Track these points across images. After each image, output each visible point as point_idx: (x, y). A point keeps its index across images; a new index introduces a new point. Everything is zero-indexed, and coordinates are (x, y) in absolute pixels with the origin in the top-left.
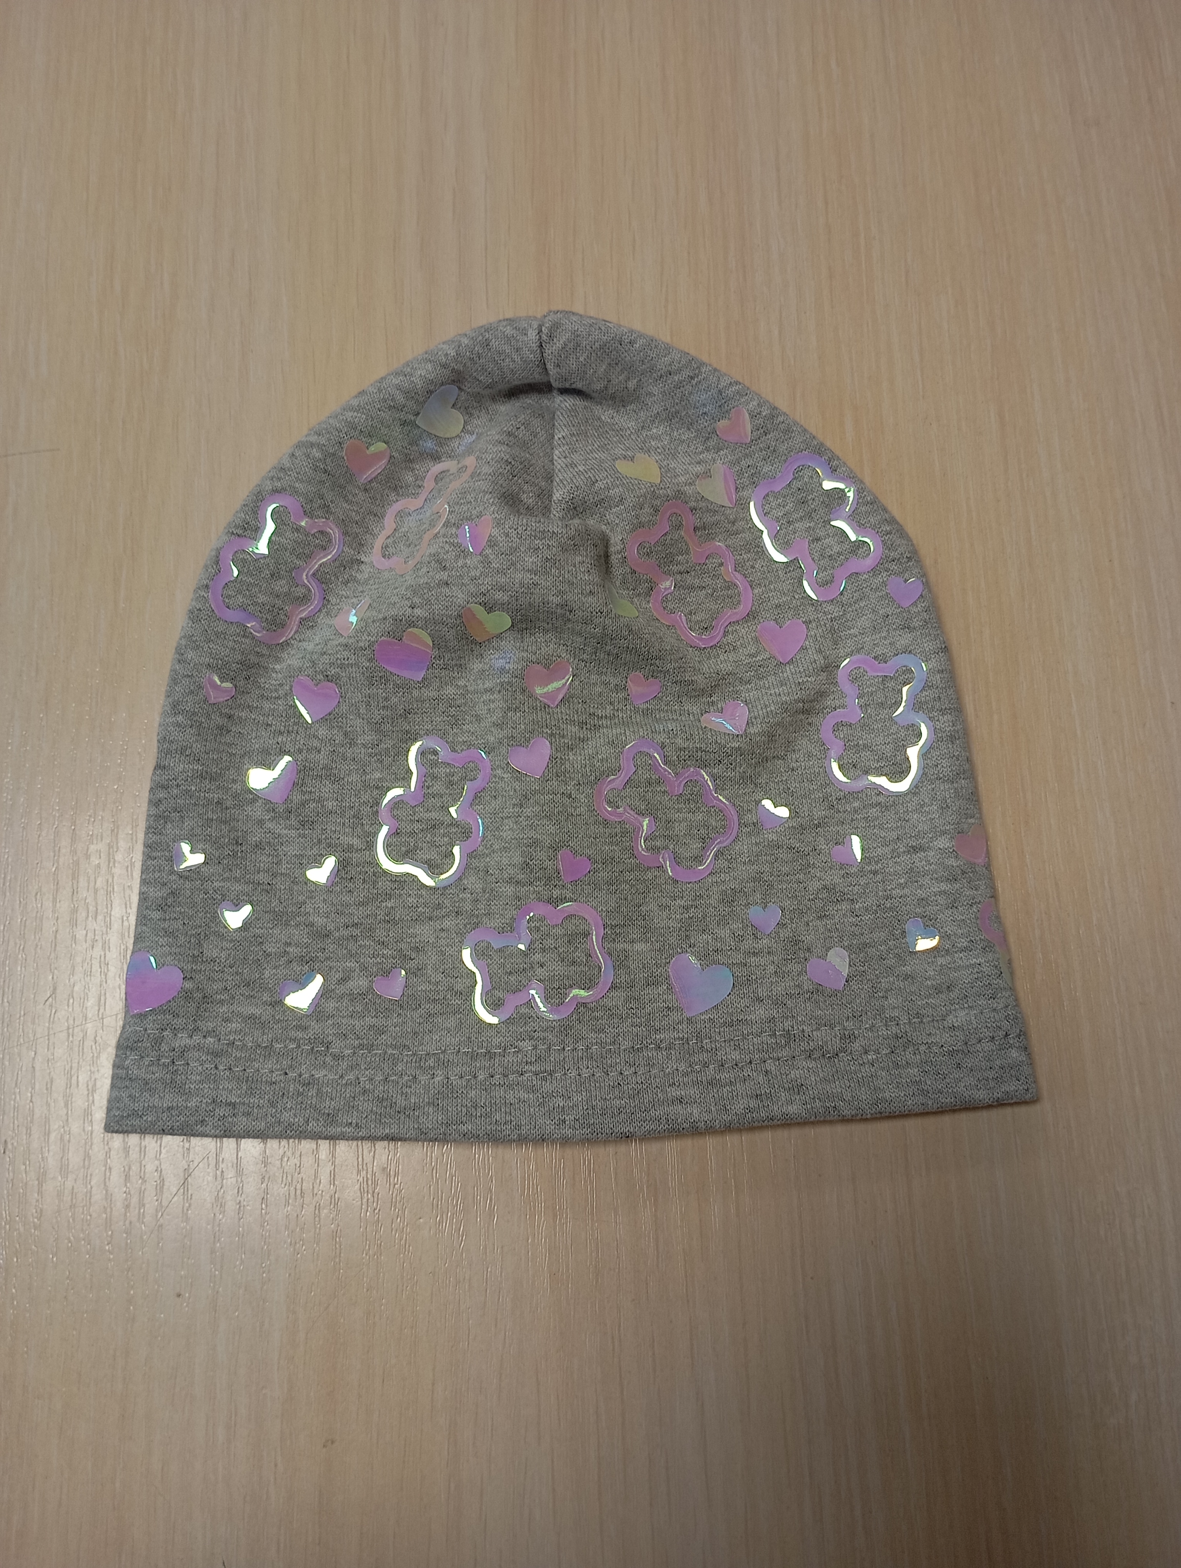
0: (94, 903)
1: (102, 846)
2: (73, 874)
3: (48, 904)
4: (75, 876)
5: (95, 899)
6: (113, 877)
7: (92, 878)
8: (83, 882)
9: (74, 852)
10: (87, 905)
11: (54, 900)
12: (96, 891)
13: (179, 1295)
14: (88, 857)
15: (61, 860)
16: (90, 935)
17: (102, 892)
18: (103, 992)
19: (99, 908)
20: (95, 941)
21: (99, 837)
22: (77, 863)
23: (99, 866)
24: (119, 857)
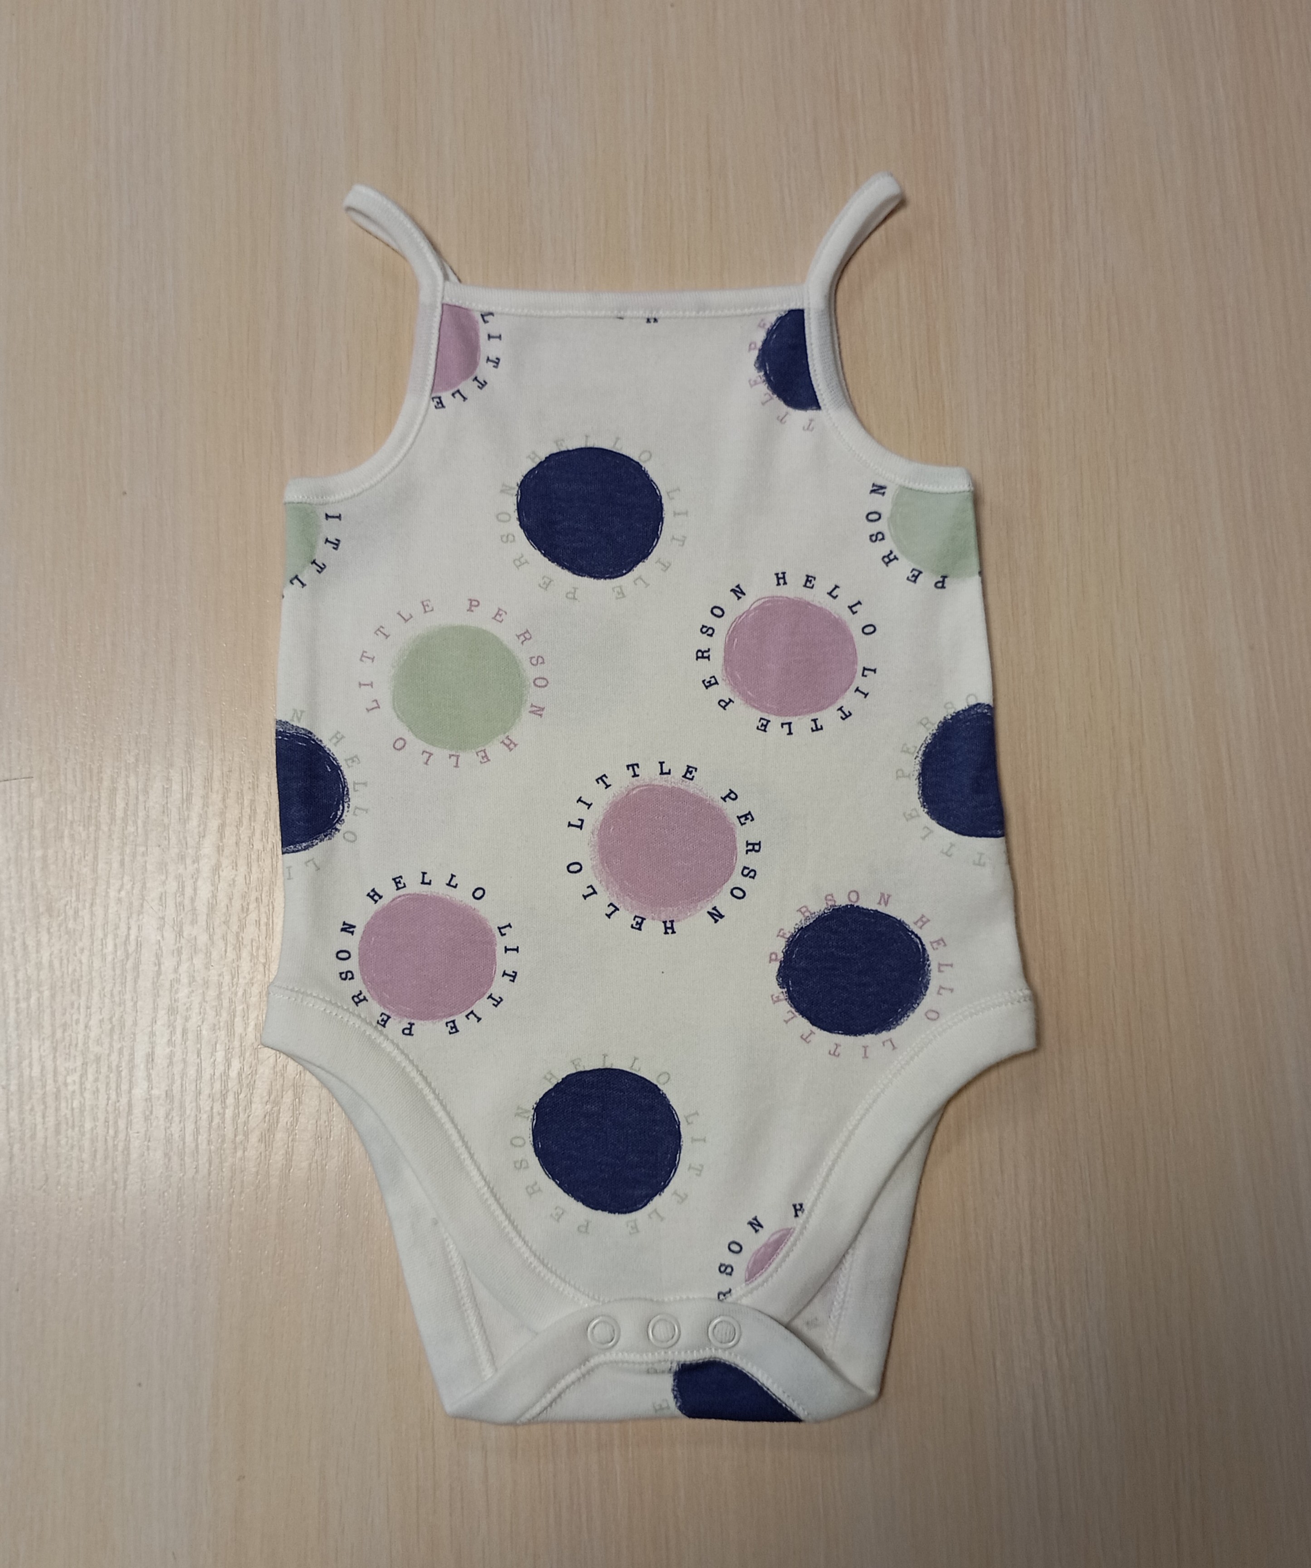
0: (72, 1119)
1: (76, 1077)
2: (56, 1096)
3: (39, 1119)
4: (57, 1096)
5: (73, 1115)
6: (85, 1100)
7: (70, 1101)
8: (63, 1104)
9: (55, 1081)
10: (66, 1119)
11: (44, 1117)
12: (73, 1109)
13: (140, 1385)
14: (66, 1084)
15: (48, 1088)
16: (70, 1141)
17: (77, 1111)
18: (81, 1181)
19: (76, 1123)
20: (72, 1147)
21: (74, 1071)
22: (59, 1090)
23: (74, 1092)
24: (88, 1086)
